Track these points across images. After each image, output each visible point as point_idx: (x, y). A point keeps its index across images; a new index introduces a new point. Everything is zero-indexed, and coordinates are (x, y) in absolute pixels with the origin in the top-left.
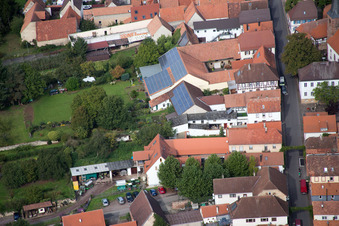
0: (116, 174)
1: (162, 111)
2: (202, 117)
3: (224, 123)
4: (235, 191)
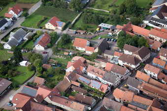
2: (156, 20)
3: (163, 24)
4: (130, 51)
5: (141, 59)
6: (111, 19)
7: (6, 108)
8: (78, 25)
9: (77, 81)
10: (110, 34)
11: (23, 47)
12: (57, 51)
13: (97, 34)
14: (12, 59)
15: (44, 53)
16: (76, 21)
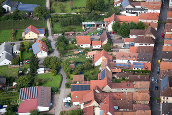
0: (98, 26)
1: (118, 7)
2: (132, 9)
4: (138, 34)
10: (99, 29)
13: (86, 32)
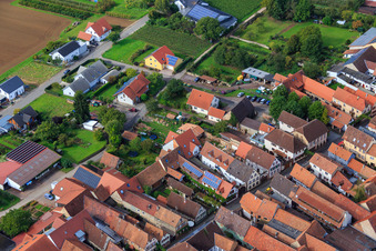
0: (269, 83)
2: (352, 73)
3: (362, 83)
4: (290, 125)
5: (307, 142)
6: (269, 62)
7: (42, 202)
8: (206, 66)
9: (179, 170)
10: (262, 89)
11: (97, 95)
12: (155, 110)
13: (236, 87)
14: (71, 115)
15: (131, 111)
16: (204, 58)
